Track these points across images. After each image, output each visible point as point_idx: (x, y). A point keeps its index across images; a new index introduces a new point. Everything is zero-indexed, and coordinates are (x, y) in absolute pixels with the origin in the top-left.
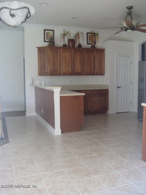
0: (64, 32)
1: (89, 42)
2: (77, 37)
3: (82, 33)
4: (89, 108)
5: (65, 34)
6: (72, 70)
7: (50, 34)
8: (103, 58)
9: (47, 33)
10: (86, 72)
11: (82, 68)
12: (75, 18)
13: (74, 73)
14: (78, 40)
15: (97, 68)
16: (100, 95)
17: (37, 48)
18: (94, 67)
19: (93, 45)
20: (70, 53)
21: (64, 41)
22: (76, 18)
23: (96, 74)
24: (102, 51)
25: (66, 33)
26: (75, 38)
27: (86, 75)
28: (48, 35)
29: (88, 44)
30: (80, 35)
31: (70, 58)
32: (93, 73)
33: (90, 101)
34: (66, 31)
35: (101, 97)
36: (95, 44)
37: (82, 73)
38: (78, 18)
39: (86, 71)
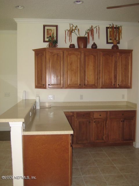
0: (71, 27)
1: (109, 41)
2: (90, 34)
3: (97, 28)
4: (104, 138)
5: (72, 30)
6: (81, 80)
7: (52, 31)
8: (130, 63)
9: (47, 29)
10: (102, 84)
11: (96, 78)
12: (77, 2)
13: (85, 85)
14: (91, 38)
15: (119, 78)
16: (122, 120)
17: (33, 50)
18: (115, 77)
19: (115, 44)
20: (79, 56)
21: (70, 39)
22: (79, 2)
23: (118, 86)
24: (128, 53)
25: (74, 28)
26: (86, 36)
27: (102, 88)
28: (49, 32)
29: (108, 43)
30: (95, 30)
31: (79, 63)
32: (114, 85)
33: (106, 128)
34: (73, 26)
35: (124, 121)
36: (119, 43)
37: (96, 85)
38: (83, 2)
39: (102, 82)
